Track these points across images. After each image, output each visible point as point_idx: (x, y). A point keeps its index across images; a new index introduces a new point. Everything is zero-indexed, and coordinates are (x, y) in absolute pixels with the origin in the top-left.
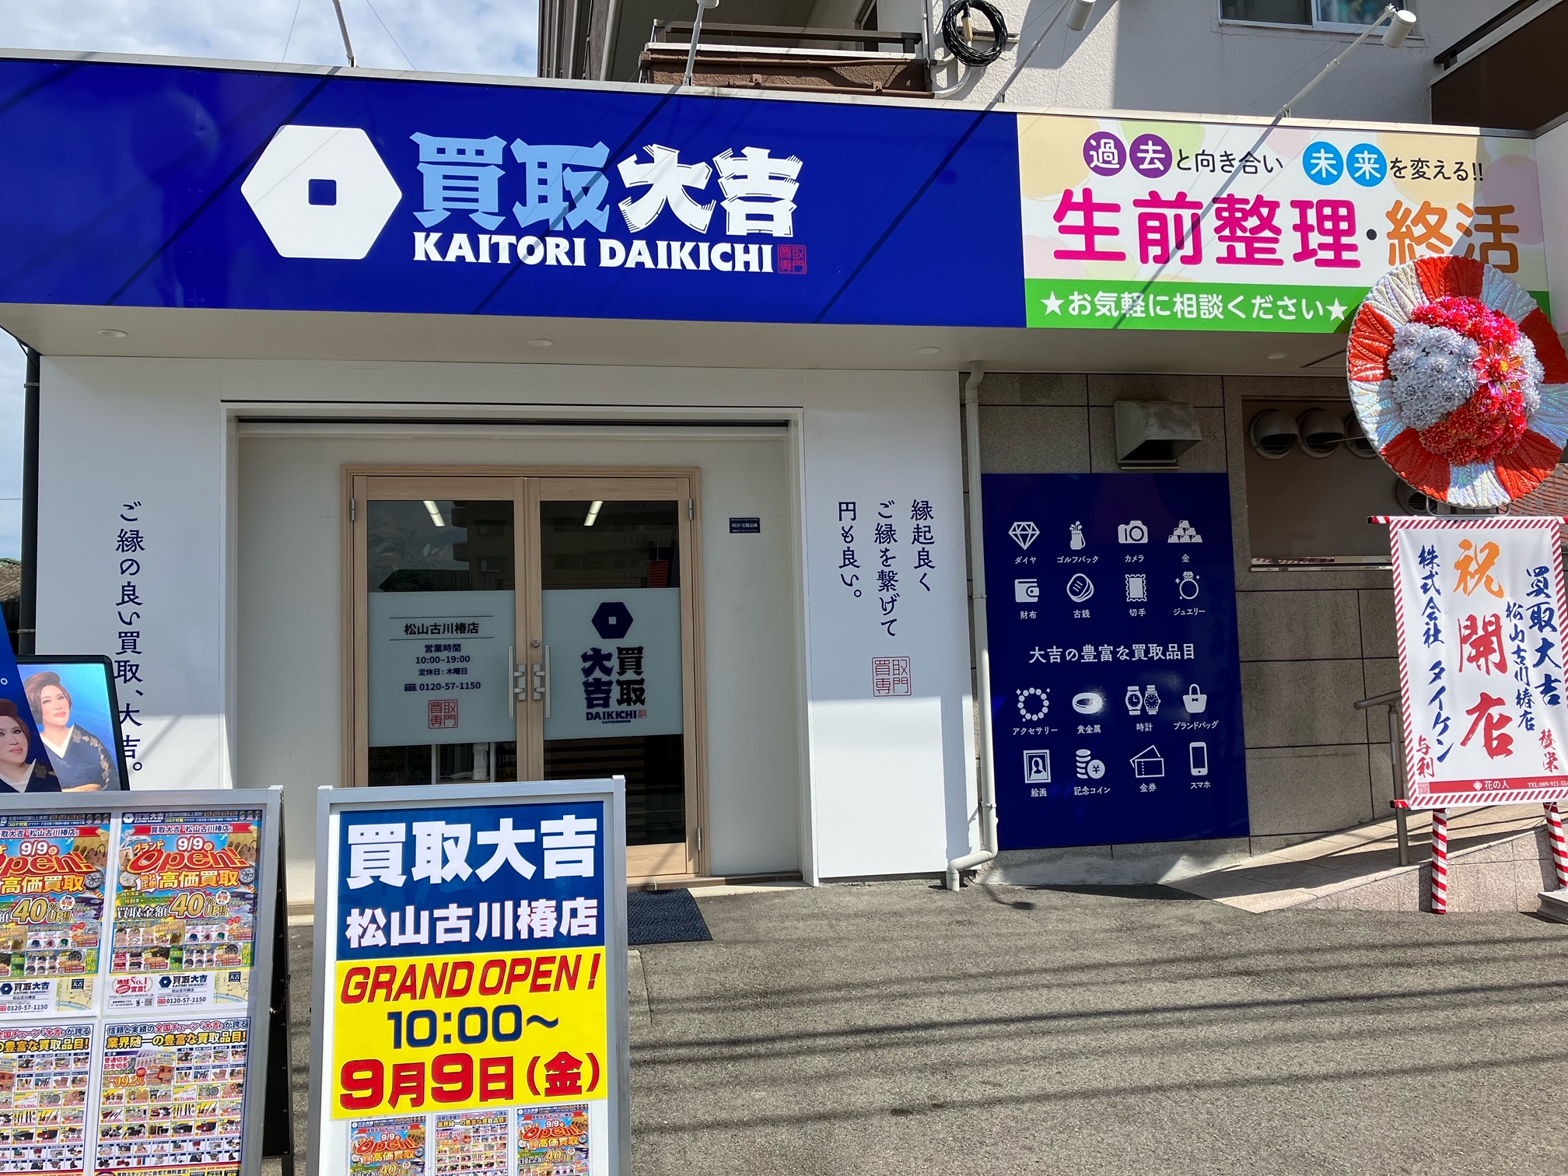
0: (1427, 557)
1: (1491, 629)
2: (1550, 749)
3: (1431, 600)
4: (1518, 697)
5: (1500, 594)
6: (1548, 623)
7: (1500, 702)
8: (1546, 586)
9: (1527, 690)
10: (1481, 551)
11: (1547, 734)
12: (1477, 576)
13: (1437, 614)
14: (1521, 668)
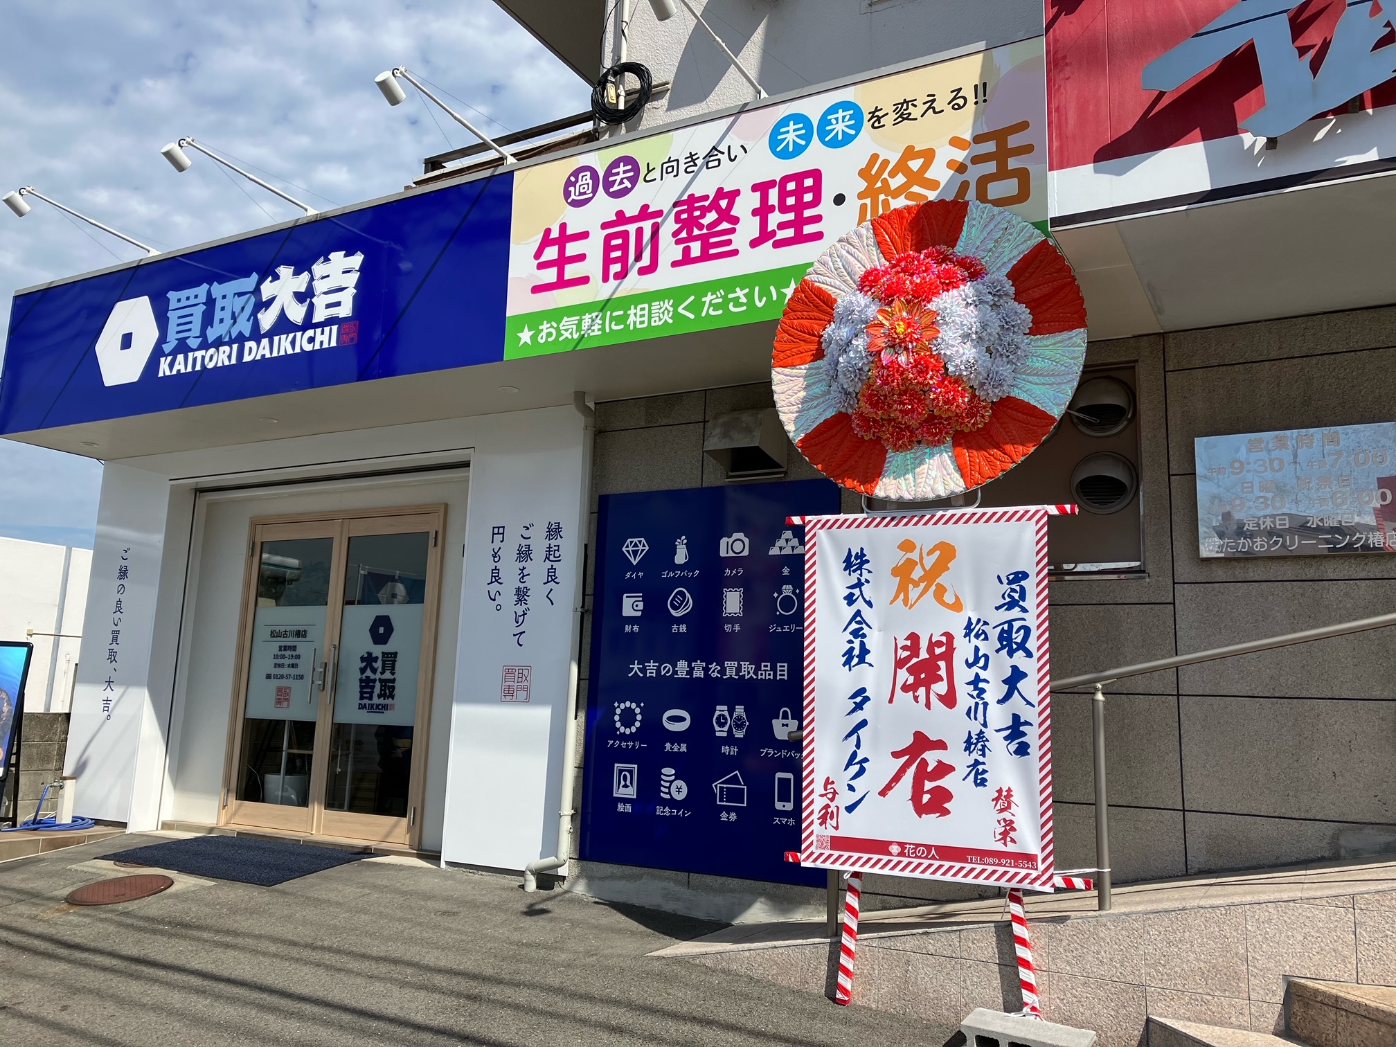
0: (856, 562)
1: (938, 651)
2: (1006, 815)
3: (858, 613)
4: (968, 742)
5: (957, 606)
6: (1022, 646)
7: (941, 745)
8: (1023, 597)
9: (981, 732)
10: (930, 553)
11: (1004, 793)
12: (923, 585)
13: (866, 630)
14: (977, 704)
